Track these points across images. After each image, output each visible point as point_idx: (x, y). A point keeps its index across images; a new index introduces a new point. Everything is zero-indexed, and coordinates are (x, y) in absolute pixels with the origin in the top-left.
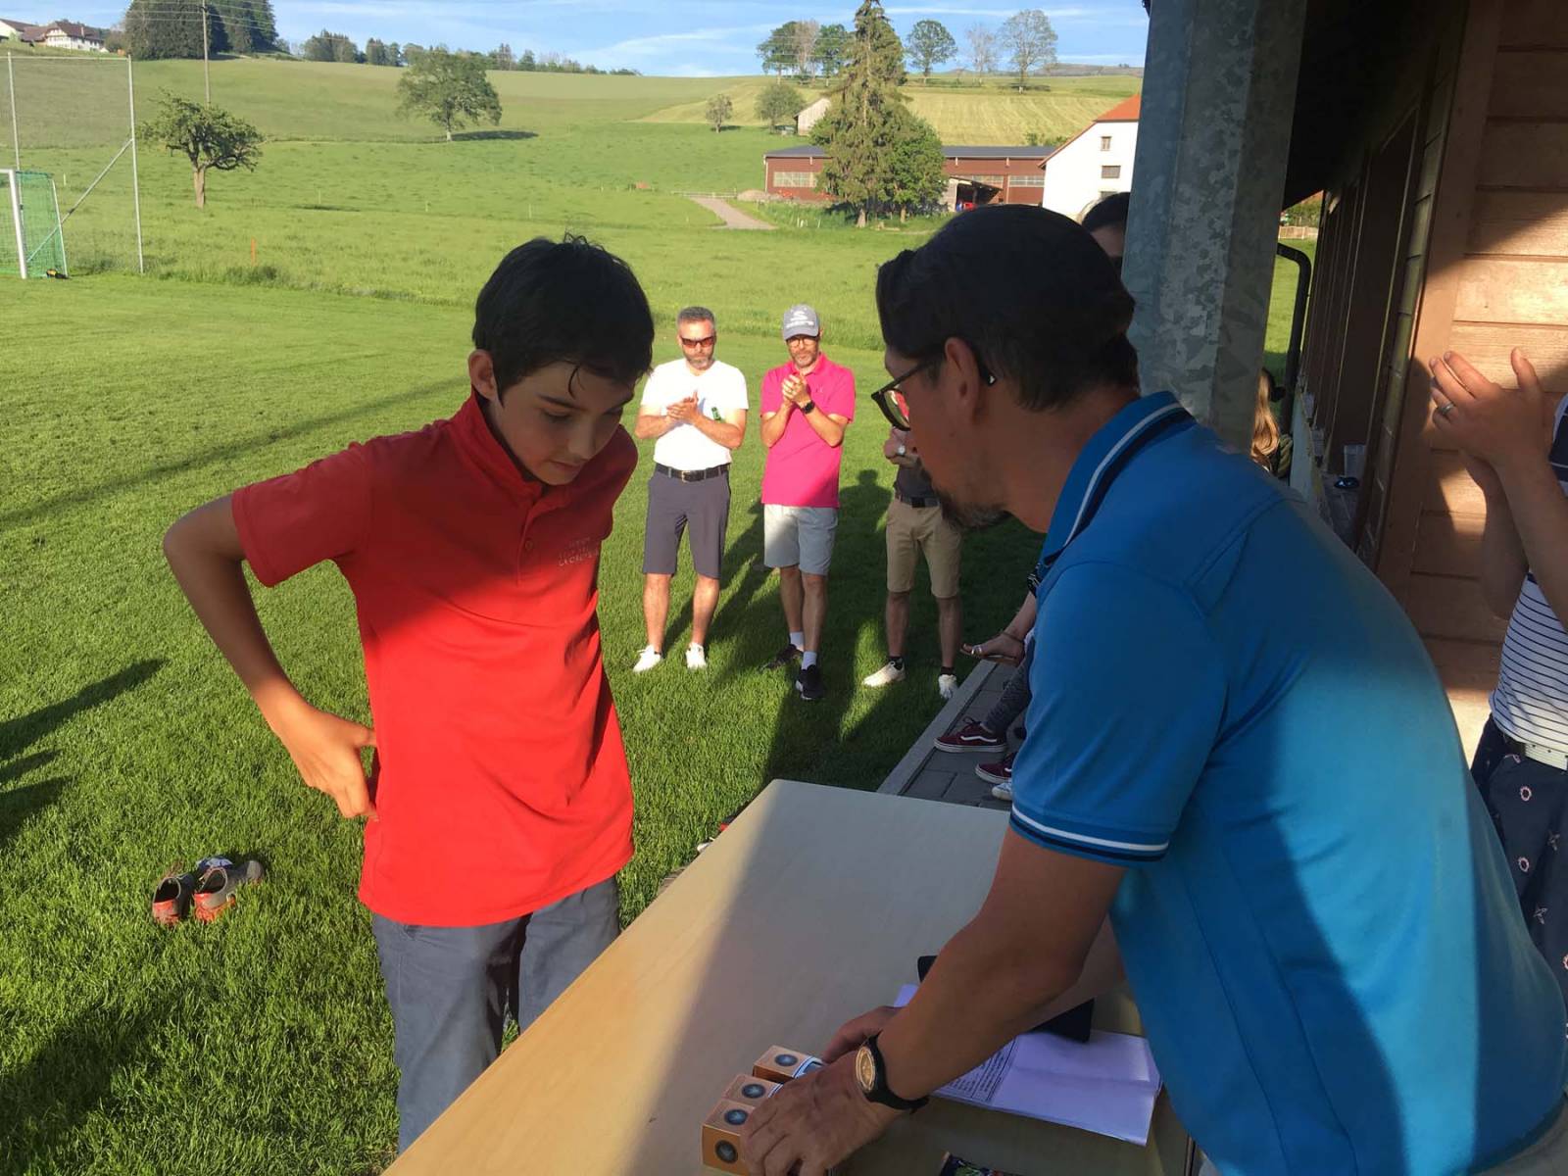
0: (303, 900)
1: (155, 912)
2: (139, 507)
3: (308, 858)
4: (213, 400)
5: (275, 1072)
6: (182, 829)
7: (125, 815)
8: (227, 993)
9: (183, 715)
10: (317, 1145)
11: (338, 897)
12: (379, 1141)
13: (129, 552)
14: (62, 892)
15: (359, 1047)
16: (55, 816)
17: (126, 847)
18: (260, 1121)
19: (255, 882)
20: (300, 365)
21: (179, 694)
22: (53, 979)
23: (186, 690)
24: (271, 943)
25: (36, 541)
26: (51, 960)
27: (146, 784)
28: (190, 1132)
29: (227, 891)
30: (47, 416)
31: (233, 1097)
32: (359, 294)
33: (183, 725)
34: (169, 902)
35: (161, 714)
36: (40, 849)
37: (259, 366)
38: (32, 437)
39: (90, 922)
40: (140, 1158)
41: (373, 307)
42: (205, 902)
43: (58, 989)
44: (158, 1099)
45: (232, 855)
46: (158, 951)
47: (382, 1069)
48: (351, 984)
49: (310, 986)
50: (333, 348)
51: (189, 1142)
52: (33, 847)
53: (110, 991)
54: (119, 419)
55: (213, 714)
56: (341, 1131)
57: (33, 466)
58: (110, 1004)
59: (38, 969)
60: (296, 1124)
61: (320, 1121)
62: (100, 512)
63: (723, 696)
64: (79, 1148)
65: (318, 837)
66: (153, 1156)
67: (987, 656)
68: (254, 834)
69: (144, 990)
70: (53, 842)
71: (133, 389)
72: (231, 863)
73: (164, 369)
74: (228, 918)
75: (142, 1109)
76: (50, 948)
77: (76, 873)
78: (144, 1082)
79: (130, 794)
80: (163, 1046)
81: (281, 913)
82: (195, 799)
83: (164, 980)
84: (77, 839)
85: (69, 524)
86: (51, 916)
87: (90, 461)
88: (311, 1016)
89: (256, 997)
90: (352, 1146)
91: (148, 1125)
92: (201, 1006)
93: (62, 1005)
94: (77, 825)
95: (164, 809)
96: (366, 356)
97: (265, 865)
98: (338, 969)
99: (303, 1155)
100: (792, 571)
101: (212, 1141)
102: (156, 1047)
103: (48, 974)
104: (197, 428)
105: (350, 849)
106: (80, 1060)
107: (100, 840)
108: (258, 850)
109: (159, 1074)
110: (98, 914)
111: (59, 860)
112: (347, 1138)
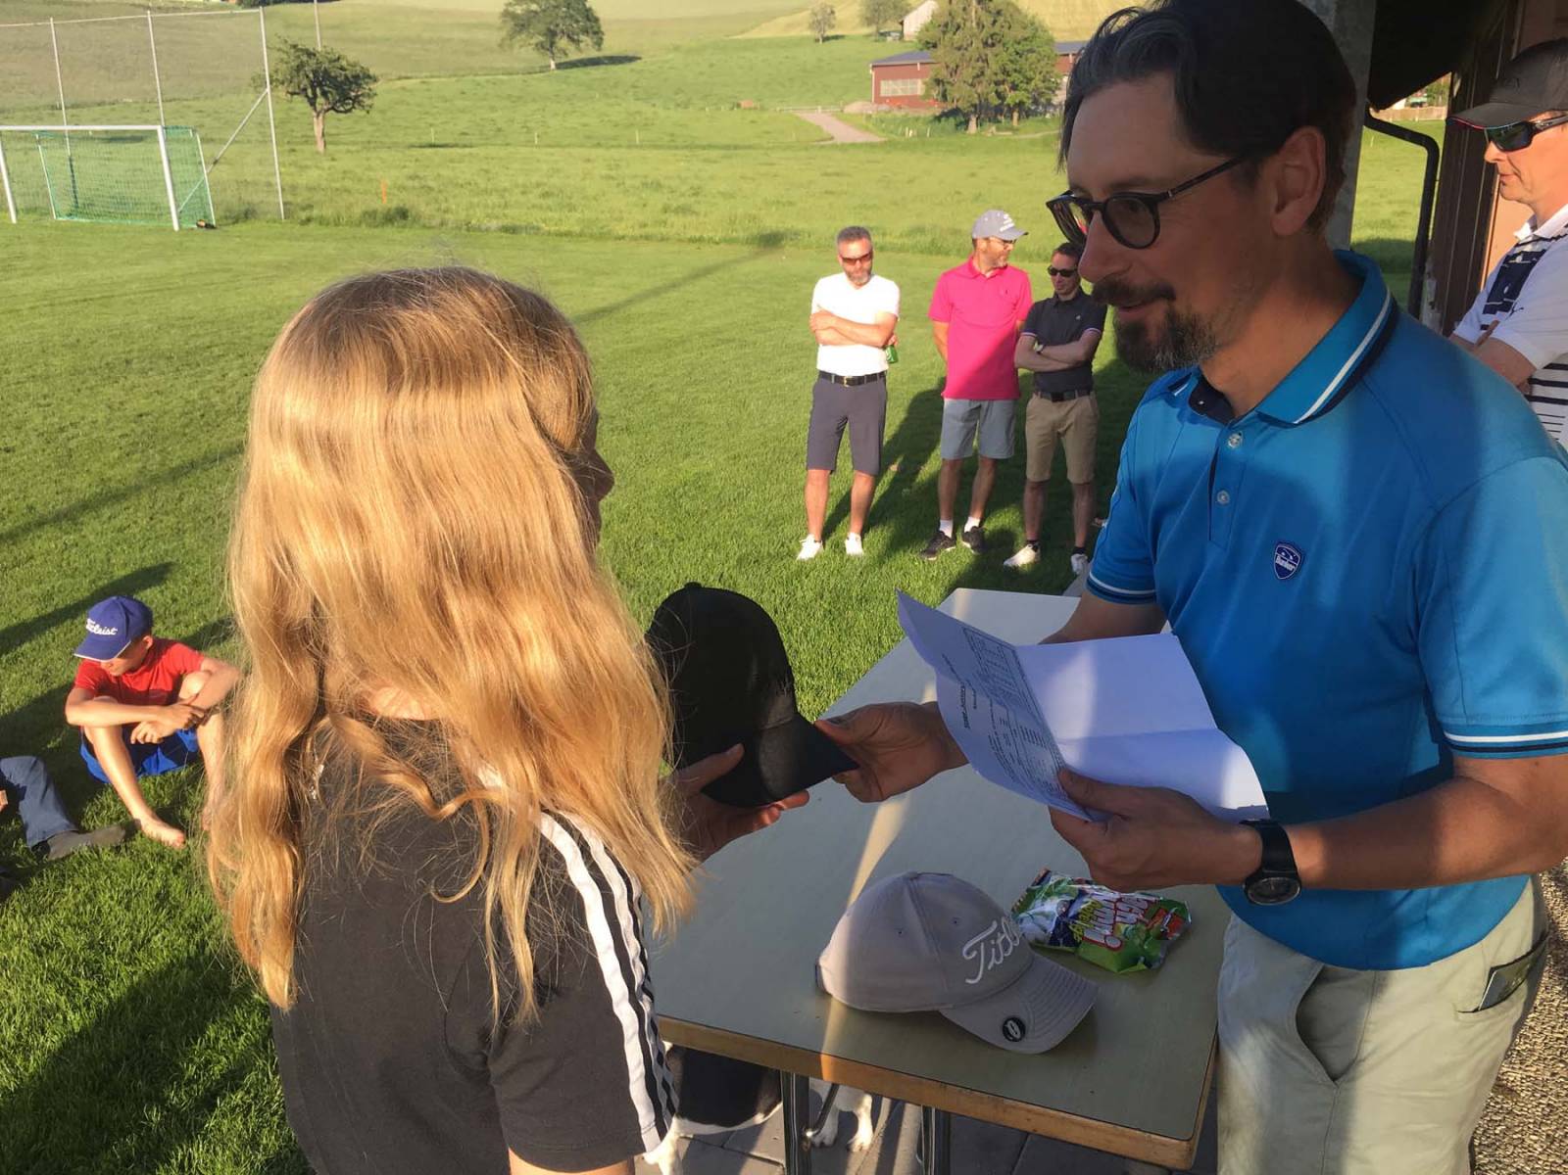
32: (487, 230)
41: (504, 241)
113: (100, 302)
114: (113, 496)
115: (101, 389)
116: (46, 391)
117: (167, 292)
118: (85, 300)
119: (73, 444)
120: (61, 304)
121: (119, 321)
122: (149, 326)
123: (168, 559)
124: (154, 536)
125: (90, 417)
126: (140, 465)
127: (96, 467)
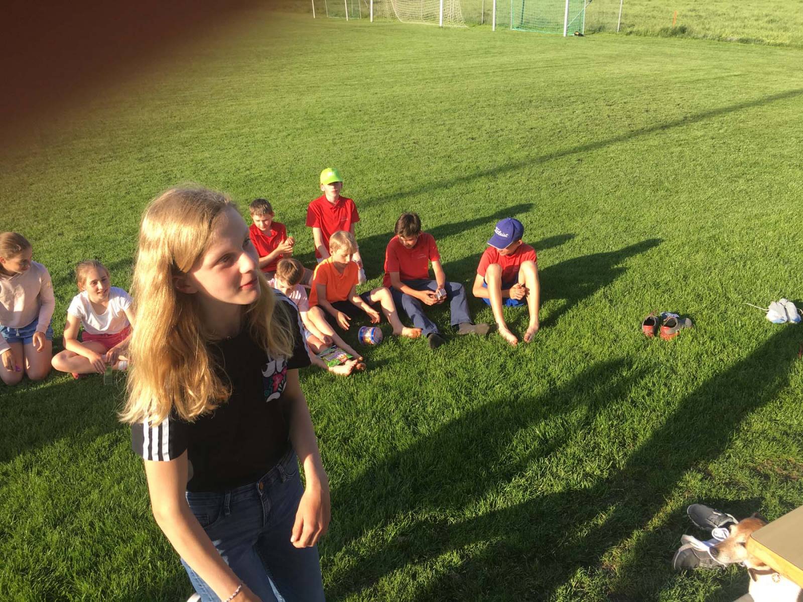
1: (643, 330)
4: (654, 97)
6: (651, 298)
7: (626, 285)
13: (619, 169)
17: (627, 299)
19: (689, 328)
22: (602, 346)
24: (699, 356)
25: (579, 160)
29: (677, 328)
30: (579, 103)
32: (730, 41)
34: (650, 326)
37: (677, 80)
38: (573, 112)
42: (666, 331)
43: (605, 350)
45: (677, 313)
46: (646, 346)
50: (716, 70)
54: (610, 106)
57: (575, 126)
59: (596, 340)
65: (718, 315)
68: (686, 307)
69: (642, 360)
71: (616, 91)
72: (677, 316)
74: (676, 340)
80: (654, 385)
81: (702, 345)
82: (657, 285)
83: (650, 359)
96: (735, 76)
103: (600, 343)
104: (647, 111)
108: (689, 314)
113: (523, 71)
114: (513, 167)
115: (517, 114)
116: (493, 112)
117: (554, 68)
118: (517, 70)
119: (500, 139)
120: (506, 71)
121: (530, 81)
122: (543, 84)
123: (532, 202)
124: (527, 189)
125: (510, 127)
126: (527, 153)
127: (508, 151)
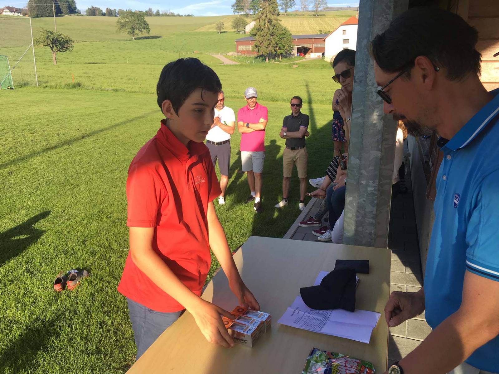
0: (102, 282)
1: (54, 287)
2: (41, 161)
3: (102, 269)
4: (63, 126)
5: (96, 336)
6: (62, 262)
7: (43, 258)
8: (79, 312)
9: (60, 225)
10: (111, 358)
11: (113, 281)
12: (130, 355)
13: (39, 175)
14: (25, 283)
15: (122, 327)
16: (21, 259)
17: (44, 268)
18: (92, 351)
19: (86, 277)
20: (90, 114)
21: (58, 219)
22: (24, 310)
23: (60, 218)
24: (92, 295)
25: (9, 173)
26: (23, 304)
27: (49, 248)
28: (70, 355)
29: (77, 280)
30: (10, 133)
31: (83, 344)
32: (107, 90)
33: (60, 229)
34: (60, 284)
35: (53, 226)
36: (17, 269)
37: (77, 114)
38: (6, 140)
39: (34, 292)
40: (55, 364)
41: (113, 94)
42: (70, 284)
43: (25, 313)
44: (60, 346)
45: (78, 269)
46: (57, 300)
47: (130, 333)
48: (118, 307)
49: (105, 309)
50: (100, 108)
51: (70, 359)
52: (15, 269)
53: (42, 313)
54: (33, 133)
55: (69, 225)
56: (118, 353)
57: (7, 149)
58: (43, 317)
59: (19, 307)
60: (104, 351)
61: (111, 350)
62: (29, 163)
63: (231, 212)
64: (35, 362)
65: (105, 262)
66: (59, 363)
67: (315, 196)
68: (85, 262)
69: (53, 312)
70: (21, 267)
71: (37, 124)
72: (78, 271)
73: (47, 117)
74: (78, 289)
75: (55, 349)
76: (22, 301)
77: (29, 277)
78: (55, 341)
79: (44, 251)
80: (60, 329)
81: (95, 286)
82: (65, 252)
83: (59, 309)
84: (28, 266)
85: (19, 167)
86: (22, 291)
87: (25, 147)
88: (106, 318)
89: (89, 313)
90: (122, 358)
91: (57, 354)
92: (71, 316)
93: (27, 318)
94: (28, 262)
95: (56, 256)
96: (111, 110)
97: (89, 272)
98: (114, 303)
99: (107, 361)
100: (251, 172)
101: (77, 358)
102: (58, 330)
103: (22, 309)
104: (58, 135)
105: (115, 265)
106: (34, 335)
107: (36, 266)
108: (86, 267)
109: (59, 338)
110: (37, 289)
111: (23, 273)
112: (120, 355)
